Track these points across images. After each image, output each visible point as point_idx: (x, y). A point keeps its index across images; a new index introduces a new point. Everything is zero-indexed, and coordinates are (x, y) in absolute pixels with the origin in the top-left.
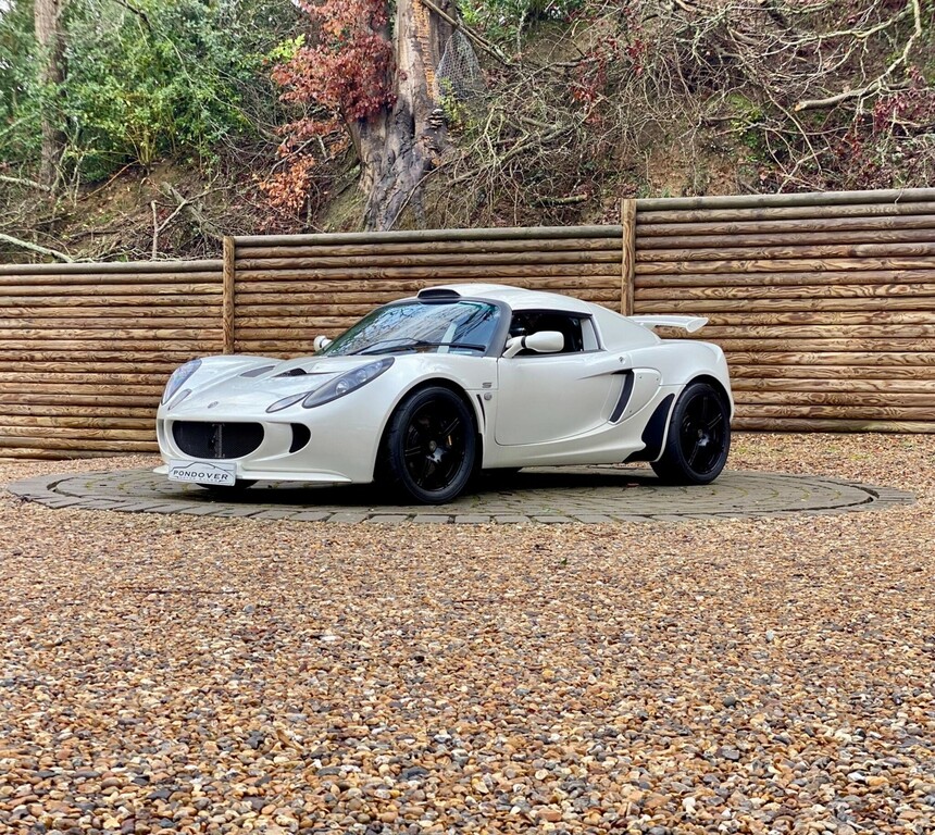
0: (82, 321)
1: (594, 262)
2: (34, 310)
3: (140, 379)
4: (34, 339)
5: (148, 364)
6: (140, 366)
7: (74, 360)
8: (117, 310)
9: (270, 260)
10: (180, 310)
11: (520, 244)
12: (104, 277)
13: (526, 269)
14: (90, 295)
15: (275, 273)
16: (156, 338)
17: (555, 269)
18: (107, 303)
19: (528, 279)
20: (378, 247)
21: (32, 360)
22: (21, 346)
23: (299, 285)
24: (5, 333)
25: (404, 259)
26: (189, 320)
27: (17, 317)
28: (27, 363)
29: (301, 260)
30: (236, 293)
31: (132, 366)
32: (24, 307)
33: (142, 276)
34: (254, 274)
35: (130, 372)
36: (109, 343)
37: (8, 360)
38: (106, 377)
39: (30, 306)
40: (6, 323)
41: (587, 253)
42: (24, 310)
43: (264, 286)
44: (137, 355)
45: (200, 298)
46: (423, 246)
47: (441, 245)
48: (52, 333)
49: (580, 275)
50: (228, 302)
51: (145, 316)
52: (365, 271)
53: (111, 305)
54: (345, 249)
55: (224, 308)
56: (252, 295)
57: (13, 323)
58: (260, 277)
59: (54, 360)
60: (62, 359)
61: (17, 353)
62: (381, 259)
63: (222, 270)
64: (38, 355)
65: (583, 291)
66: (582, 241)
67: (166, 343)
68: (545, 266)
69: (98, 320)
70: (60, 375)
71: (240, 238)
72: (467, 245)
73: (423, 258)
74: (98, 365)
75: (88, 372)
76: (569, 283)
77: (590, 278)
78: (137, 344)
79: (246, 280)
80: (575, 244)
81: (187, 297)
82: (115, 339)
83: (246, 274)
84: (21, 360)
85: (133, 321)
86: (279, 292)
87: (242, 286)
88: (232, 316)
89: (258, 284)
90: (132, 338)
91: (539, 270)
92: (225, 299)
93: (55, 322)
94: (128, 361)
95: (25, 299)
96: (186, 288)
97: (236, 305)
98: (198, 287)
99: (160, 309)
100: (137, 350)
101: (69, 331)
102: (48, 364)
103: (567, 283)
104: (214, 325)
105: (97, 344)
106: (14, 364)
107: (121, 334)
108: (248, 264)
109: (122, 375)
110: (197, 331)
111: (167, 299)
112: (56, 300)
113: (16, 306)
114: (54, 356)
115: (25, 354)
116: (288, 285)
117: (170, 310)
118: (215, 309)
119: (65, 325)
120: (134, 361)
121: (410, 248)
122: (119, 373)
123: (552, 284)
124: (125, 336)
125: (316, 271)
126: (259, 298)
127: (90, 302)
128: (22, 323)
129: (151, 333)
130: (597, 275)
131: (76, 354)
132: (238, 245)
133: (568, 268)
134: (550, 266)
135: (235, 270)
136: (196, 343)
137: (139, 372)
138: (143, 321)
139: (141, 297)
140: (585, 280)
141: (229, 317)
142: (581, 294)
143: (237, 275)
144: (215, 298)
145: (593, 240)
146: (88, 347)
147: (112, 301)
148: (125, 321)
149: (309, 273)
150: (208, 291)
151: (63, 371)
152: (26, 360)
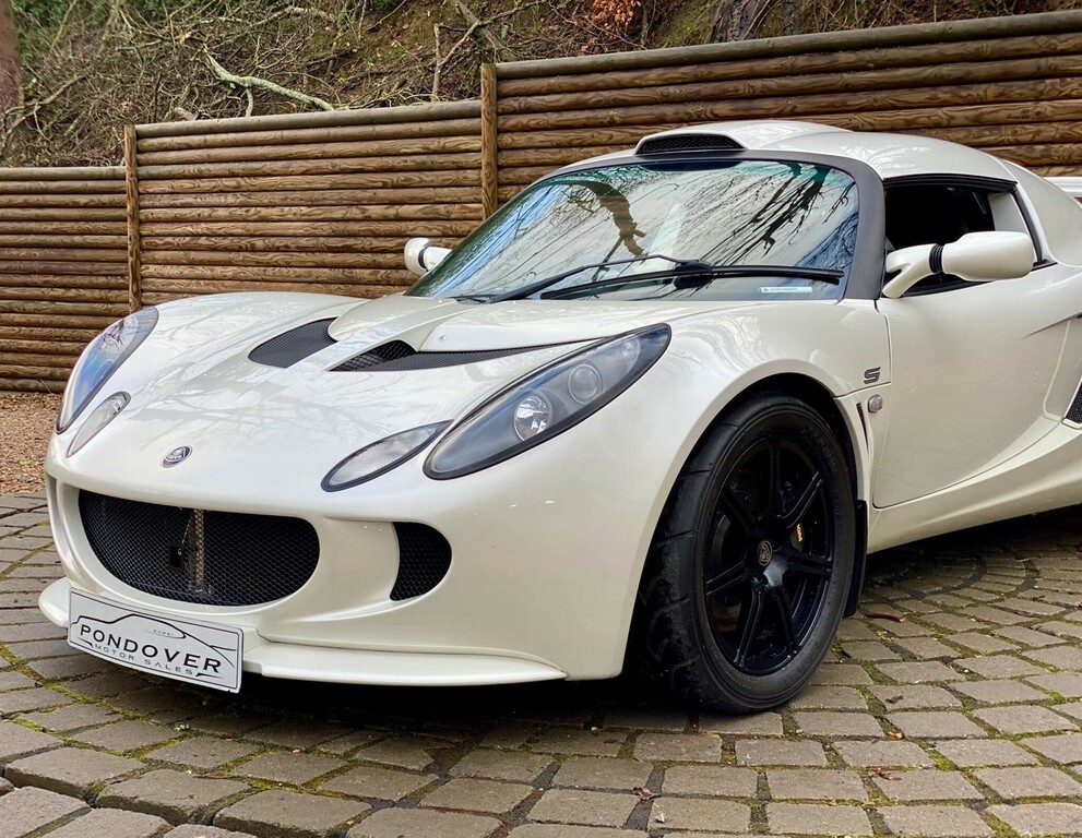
0: (309, 194)
1: (1063, 75)
2: (253, 181)
3: (379, 277)
4: (255, 221)
5: (389, 256)
6: (380, 258)
7: (301, 249)
8: (349, 179)
9: (546, 98)
10: (428, 177)
11: (932, 50)
12: (333, 131)
13: (943, 94)
14: (317, 158)
15: (553, 118)
16: (398, 219)
17: (992, 90)
18: (337, 169)
19: (945, 109)
20: (703, 70)
21: (253, 249)
22: (239, 231)
23: (586, 134)
24: (222, 212)
25: (742, 86)
26: (438, 190)
27: (236, 190)
28: (247, 254)
29: (591, 96)
30: (499, 150)
31: (368, 257)
32: (243, 176)
33: (380, 129)
34: (524, 119)
35: (367, 267)
36: (341, 226)
37: (226, 250)
38: (338, 273)
39: (249, 176)
40: (222, 199)
41: (1052, 61)
42: (242, 181)
43: (539, 137)
44: (376, 243)
45: (454, 158)
46: (773, 64)
47: (801, 61)
48: (274, 212)
49: (1037, 100)
50: (488, 164)
51: (385, 186)
52: (682, 109)
53: (343, 172)
54: (653, 75)
55: (483, 172)
56: (522, 153)
57: (230, 199)
58: (532, 123)
59: (278, 250)
60: (287, 249)
61: (236, 240)
62: (706, 88)
63: (479, 116)
64: (259, 243)
65: (1042, 127)
66: (1042, 40)
67: (411, 225)
68: (975, 86)
69: (328, 194)
70: (285, 270)
71: (502, 66)
72: (844, 58)
73: (773, 83)
74: (329, 258)
75: (318, 266)
76: (1018, 113)
77: (1056, 103)
78: (374, 226)
79: (513, 130)
80: (1029, 45)
81: (436, 158)
82: (348, 220)
83: (513, 121)
84: (240, 250)
85: (369, 193)
86: (559, 146)
87: (507, 139)
88: (495, 184)
89: (529, 135)
90: (368, 219)
91: (964, 93)
92: (483, 158)
93: (277, 197)
94: (364, 251)
95: (243, 165)
96: (434, 143)
97: (500, 167)
98: (451, 142)
99: (402, 176)
100: (376, 235)
101: (294, 209)
102: (271, 255)
103: (1014, 113)
104: (471, 198)
105: (327, 227)
106: (233, 255)
107: (355, 212)
108: (516, 105)
109: (357, 271)
110: (451, 208)
111: (410, 161)
112: (278, 165)
113: (233, 175)
114: (277, 244)
115: (245, 242)
116: (572, 135)
117: (415, 177)
118: (471, 174)
119: (289, 201)
120: (373, 251)
121: (751, 69)
122: (355, 268)
123: (987, 117)
124: (360, 216)
125: (612, 112)
126: (531, 156)
127: (317, 167)
128: (241, 199)
129: (392, 211)
130: (1068, 97)
131: (303, 242)
132: (502, 77)
133: (1017, 88)
134: (984, 87)
135: (499, 114)
136: (448, 224)
137: (380, 267)
138: (382, 193)
139: (379, 159)
140: (1045, 107)
141: (489, 185)
142: (1039, 132)
143: (501, 120)
144: (472, 158)
145: (1063, 37)
146: (317, 232)
147: (344, 166)
148: (360, 194)
149: (602, 114)
150: (463, 147)
151: (288, 265)
152: (247, 250)
